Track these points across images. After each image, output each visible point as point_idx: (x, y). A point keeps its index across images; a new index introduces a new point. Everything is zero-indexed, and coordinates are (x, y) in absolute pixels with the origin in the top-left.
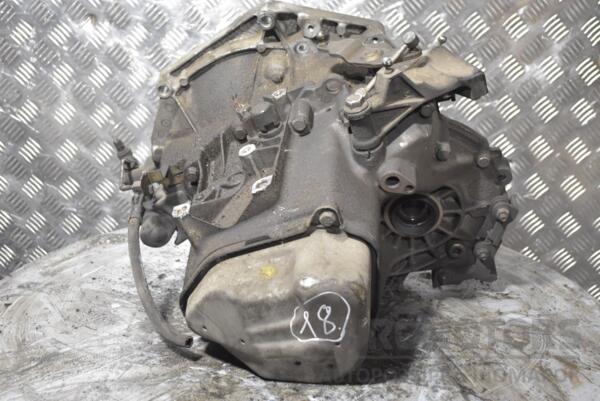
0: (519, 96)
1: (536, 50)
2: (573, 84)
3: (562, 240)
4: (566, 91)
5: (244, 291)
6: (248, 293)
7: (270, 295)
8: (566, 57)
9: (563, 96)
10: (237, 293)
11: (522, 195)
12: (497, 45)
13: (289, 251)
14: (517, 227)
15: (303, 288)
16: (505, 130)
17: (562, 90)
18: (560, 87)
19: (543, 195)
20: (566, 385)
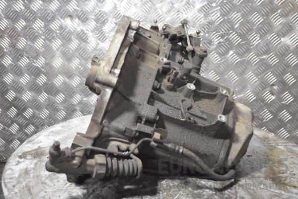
0: (278, 53)
11: (280, 102)
14: (278, 118)
19: (291, 102)
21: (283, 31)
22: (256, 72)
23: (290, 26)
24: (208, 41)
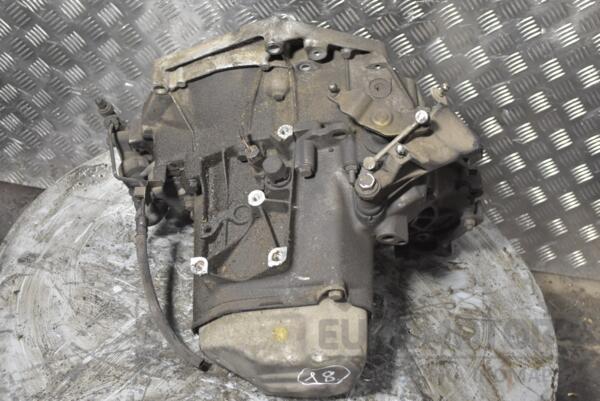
0: (530, 55)
1: (558, 17)
2: (586, 52)
3: (539, 180)
4: (577, 56)
5: (261, 353)
6: (265, 356)
7: (284, 360)
8: (585, 26)
9: (572, 60)
10: (255, 355)
11: (511, 139)
12: (519, 6)
13: (299, 316)
14: (501, 164)
15: (315, 362)
16: (509, 82)
17: (573, 55)
18: (572, 51)
19: (531, 142)
20: (503, 386)
21: (549, 17)
22: (478, 81)
23: (566, 9)
24: (395, 14)
